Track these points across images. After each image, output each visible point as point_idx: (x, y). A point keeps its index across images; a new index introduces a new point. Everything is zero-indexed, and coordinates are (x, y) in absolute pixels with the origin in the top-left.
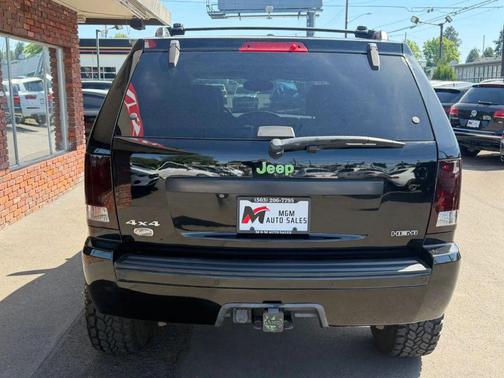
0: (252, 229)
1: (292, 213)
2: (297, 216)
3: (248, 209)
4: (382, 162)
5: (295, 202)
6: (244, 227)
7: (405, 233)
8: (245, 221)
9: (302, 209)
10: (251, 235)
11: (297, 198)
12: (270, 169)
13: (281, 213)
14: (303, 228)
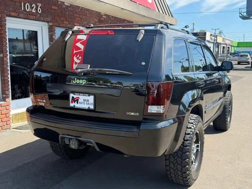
0: (74, 106)
1: (88, 101)
2: (90, 102)
3: (73, 97)
4: (120, 81)
5: (89, 96)
6: (72, 105)
7: (133, 114)
8: (72, 102)
9: (91, 99)
10: (74, 108)
11: (89, 94)
12: (78, 81)
13: (84, 100)
14: (92, 107)
